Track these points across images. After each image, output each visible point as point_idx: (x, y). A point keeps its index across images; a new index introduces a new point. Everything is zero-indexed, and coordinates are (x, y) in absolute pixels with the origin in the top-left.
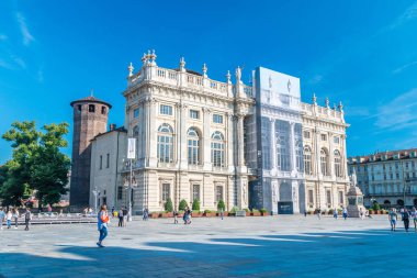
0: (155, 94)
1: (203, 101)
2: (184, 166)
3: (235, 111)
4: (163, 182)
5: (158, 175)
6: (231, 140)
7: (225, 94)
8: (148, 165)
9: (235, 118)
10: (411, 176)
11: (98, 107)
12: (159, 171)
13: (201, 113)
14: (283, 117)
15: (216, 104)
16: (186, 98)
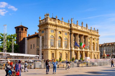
0: (49, 26)
1: (62, 29)
2: (58, 48)
3: (71, 32)
4: (52, 52)
5: (51, 50)
6: (70, 40)
7: (68, 27)
8: (48, 48)
9: (71, 34)
10: (114, 50)
11: (24, 29)
12: (51, 49)
13: (62, 32)
14: (81, 33)
15: (66, 30)
16: (58, 28)
